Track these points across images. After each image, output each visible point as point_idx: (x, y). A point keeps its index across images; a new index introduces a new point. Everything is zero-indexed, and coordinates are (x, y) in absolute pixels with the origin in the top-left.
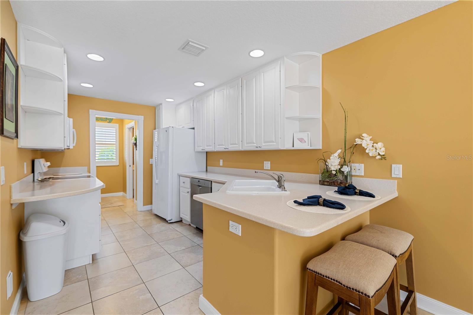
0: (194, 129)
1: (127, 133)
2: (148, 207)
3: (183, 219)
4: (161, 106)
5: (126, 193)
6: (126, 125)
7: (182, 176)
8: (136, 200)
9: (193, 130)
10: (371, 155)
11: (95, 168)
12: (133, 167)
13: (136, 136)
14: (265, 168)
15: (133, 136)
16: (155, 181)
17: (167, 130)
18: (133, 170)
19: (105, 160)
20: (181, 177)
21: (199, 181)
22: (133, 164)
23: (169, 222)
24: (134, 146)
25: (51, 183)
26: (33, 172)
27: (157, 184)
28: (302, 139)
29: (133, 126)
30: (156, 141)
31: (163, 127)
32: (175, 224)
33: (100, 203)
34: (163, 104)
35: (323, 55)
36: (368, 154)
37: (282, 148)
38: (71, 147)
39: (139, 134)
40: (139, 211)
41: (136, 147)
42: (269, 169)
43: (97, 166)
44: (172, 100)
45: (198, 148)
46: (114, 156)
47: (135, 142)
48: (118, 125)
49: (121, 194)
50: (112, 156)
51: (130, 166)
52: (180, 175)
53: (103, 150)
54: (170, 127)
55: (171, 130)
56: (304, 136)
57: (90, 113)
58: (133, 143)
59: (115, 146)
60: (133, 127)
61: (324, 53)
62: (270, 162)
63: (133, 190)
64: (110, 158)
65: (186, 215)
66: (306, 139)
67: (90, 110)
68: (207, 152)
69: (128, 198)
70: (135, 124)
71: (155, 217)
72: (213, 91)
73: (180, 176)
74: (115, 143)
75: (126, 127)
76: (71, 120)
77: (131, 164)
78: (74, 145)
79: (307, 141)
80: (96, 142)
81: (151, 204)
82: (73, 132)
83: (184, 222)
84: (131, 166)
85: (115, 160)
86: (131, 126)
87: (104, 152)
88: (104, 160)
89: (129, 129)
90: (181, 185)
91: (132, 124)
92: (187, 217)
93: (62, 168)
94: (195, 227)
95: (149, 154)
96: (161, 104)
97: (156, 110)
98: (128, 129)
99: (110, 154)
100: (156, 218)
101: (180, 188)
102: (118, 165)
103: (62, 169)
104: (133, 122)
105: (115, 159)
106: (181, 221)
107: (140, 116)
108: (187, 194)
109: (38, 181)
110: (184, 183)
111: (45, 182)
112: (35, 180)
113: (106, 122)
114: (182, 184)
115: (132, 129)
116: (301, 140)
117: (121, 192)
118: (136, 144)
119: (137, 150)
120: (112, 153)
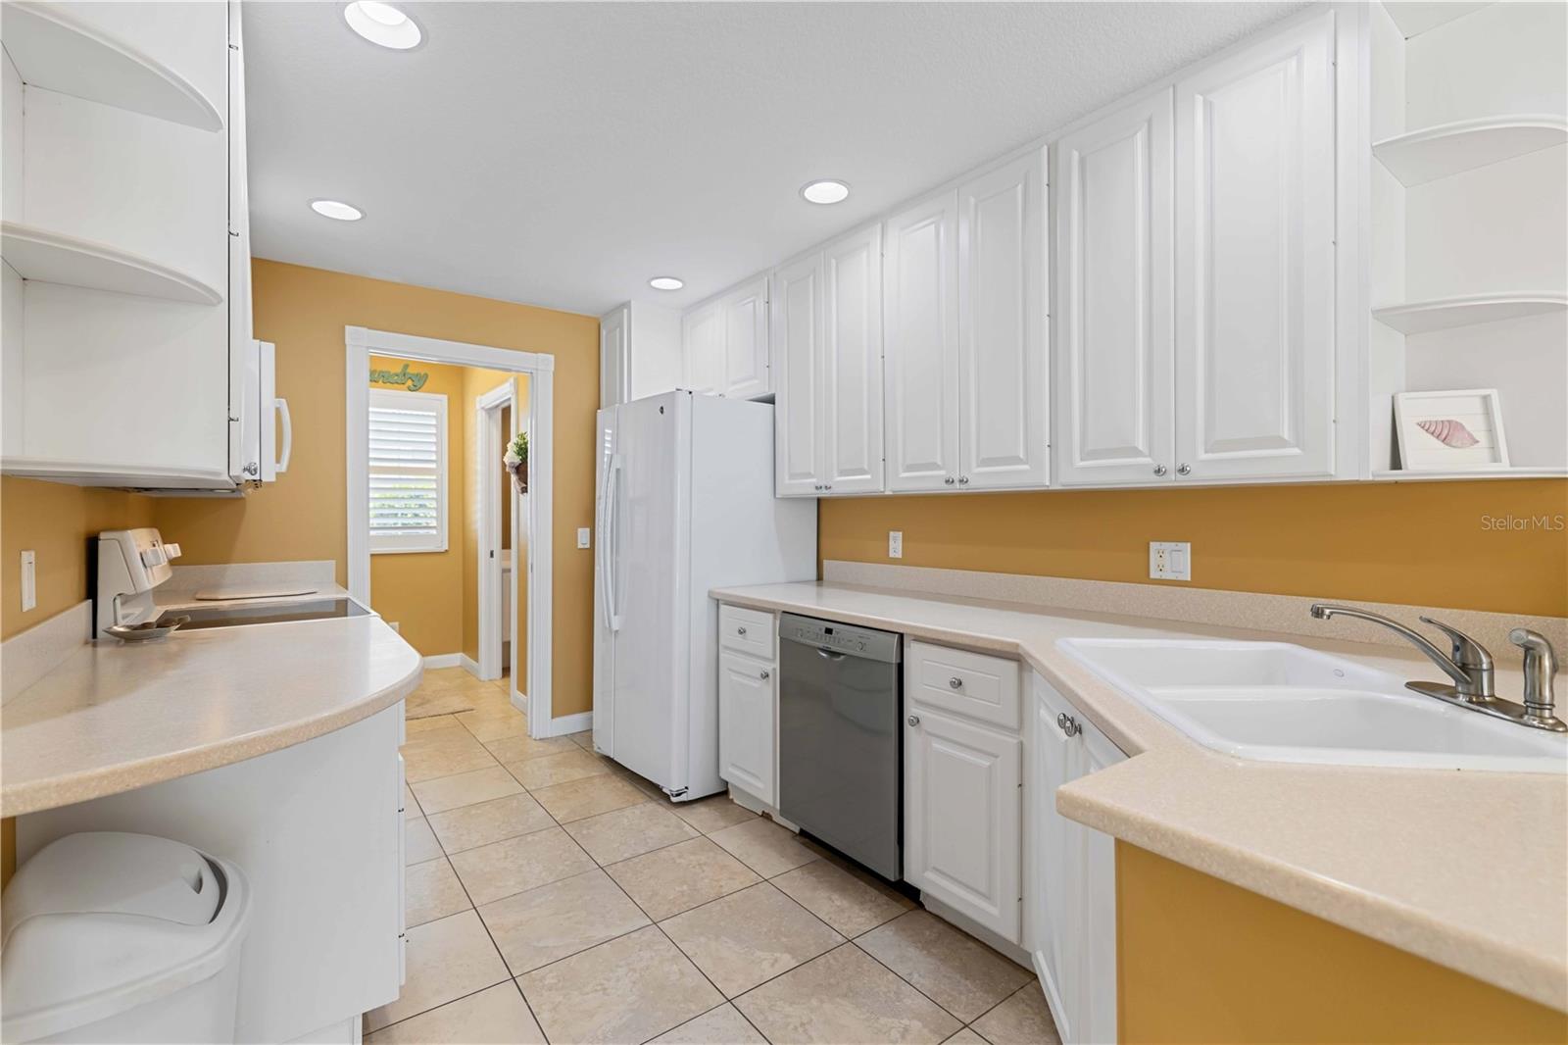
0: (771, 400)
1: (479, 431)
2: (573, 723)
3: (729, 786)
4: (625, 311)
5: (477, 660)
6: (478, 399)
7: (731, 604)
9: (770, 406)
11: (367, 562)
12: (507, 558)
13: (522, 436)
17: (663, 405)
18: (506, 571)
19: (400, 532)
20: (723, 608)
21: (829, 631)
22: (506, 544)
23: (673, 799)
24: (514, 478)
25: (173, 647)
26: (91, 591)
27: (617, 631)
29: (509, 399)
31: (634, 398)
32: (701, 810)
33: (401, 749)
34: (633, 302)
38: (268, 476)
39: (536, 427)
40: (535, 740)
41: (523, 480)
43: (372, 555)
44: (677, 285)
45: (793, 482)
46: (431, 517)
47: (517, 460)
48: (445, 398)
49: (456, 659)
50: (416, 515)
51: (492, 555)
52: (719, 598)
53: (388, 494)
54: (678, 390)
55: (681, 404)
56: (1461, 406)
57: (348, 341)
58: (511, 466)
59: (434, 477)
60: (506, 404)
63: (506, 646)
64: (412, 522)
65: (753, 775)
66: (1475, 426)
67: (349, 329)
68: (820, 500)
69: (483, 676)
70: (517, 392)
71: (605, 769)
72: (880, 225)
73: (717, 602)
74: (433, 466)
75: (478, 407)
76: (269, 348)
77: (498, 546)
78: (283, 467)
79: (1481, 436)
80: (371, 463)
82: (278, 411)
83: (736, 801)
84: (494, 553)
85: (434, 532)
86: (498, 402)
87: (392, 503)
88: (393, 532)
89: (490, 411)
90: (722, 642)
91: (503, 392)
92: (760, 785)
93: (233, 567)
94: (797, 831)
95: (575, 507)
96: (626, 305)
97: (604, 333)
98: (484, 413)
99: (410, 508)
100: (614, 777)
101: (722, 655)
103: (234, 569)
104: (507, 385)
105: (434, 527)
106: (725, 793)
107: (541, 355)
108: (758, 684)
109: (112, 637)
110: (742, 632)
111: (145, 642)
112: (100, 633)
113: (402, 386)
114: (728, 637)
115: (502, 412)
116: (1446, 432)
117: (458, 652)
118: (521, 470)
119: (525, 490)
120: (421, 506)
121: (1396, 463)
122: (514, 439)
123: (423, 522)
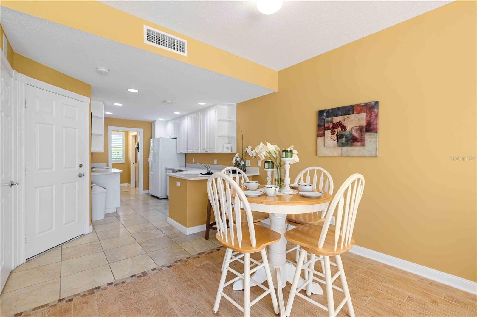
0: (176, 138)
1: (131, 140)
2: (146, 192)
5: (130, 184)
6: (130, 135)
7: (168, 169)
8: (138, 187)
9: (176, 139)
10: (250, 156)
12: (136, 165)
13: (138, 142)
14: (214, 164)
15: (136, 142)
16: (151, 172)
17: (158, 139)
18: (136, 167)
21: (176, 171)
22: (136, 162)
23: (159, 198)
24: (137, 149)
27: (152, 174)
28: (228, 147)
30: (152, 146)
31: (156, 138)
32: (163, 200)
35: (237, 104)
36: (249, 155)
37: (217, 152)
39: (140, 140)
40: (140, 194)
41: (138, 150)
42: (216, 164)
43: (113, 164)
44: (163, 119)
45: (180, 151)
46: (121, 156)
47: (137, 146)
48: (125, 133)
49: (126, 184)
51: (133, 163)
54: (160, 137)
55: (161, 140)
57: (109, 128)
58: (136, 147)
59: (122, 148)
60: (136, 135)
61: (237, 103)
62: (216, 160)
63: (136, 181)
67: (109, 126)
68: (185, 154)
69: (132, 187)
70: (138, 134)
73: (166, 169)
74: (121, 146)
77: (134, 162)
79: (230, 148)
81: (148, 189)
85: (122, 159)
89: (133, 136)
91: (135, 133)
95: (147, 155)
96: (155, 121)
97: (152, 125)
102: (124, 163)
107: (141, 129)
115: (135, 137)
117: (126, 183)
118: (138, 148)
119: (138, 152)
120: (118, 154)
121: (223, 151)
122: (137, 143)
123: (118, 157)
